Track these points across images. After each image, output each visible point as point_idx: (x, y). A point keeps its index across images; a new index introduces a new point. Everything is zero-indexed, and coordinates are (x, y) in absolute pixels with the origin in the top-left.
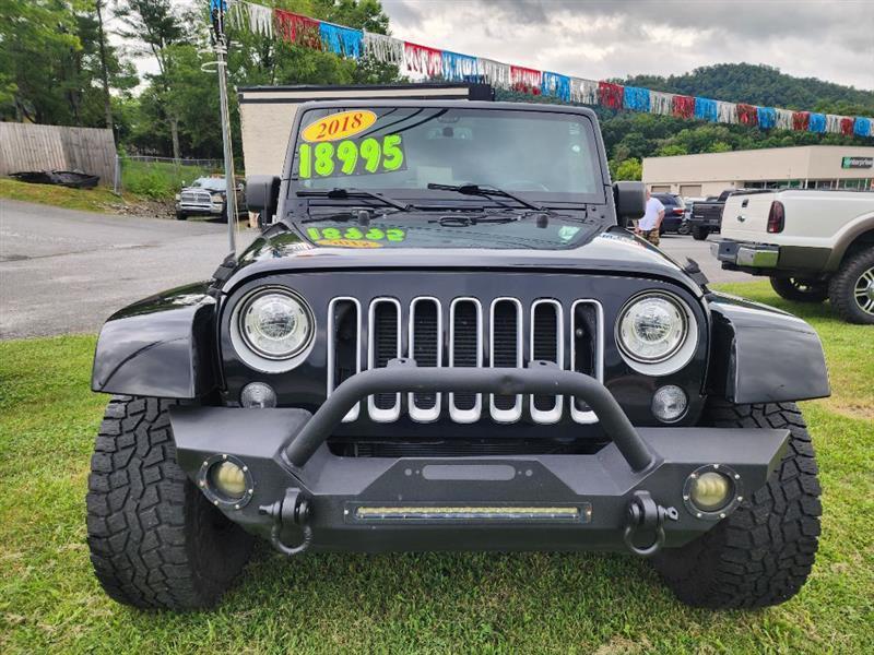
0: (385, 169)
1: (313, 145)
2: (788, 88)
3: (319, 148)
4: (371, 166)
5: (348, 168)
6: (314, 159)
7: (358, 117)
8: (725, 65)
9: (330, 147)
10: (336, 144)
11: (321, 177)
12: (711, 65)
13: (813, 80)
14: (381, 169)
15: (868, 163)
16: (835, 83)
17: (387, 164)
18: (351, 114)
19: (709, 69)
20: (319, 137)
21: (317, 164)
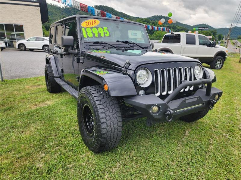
0: (106, 36)
1: (85, 28)
2: (117, 14)
3: (87, 29)
4: (102, 35)
5: (97, 35)
6: (87, 33)
7: (95, 21)
8: (102, 6)
9: (90, 30)
10: (92, 28)
11: (90, 38)
12: (99, 5)
13: (122, 12)
14: (105, 36)
15: (136, 34)
16: (127, 14)
17: (106, 35)
18: (93, 20)
19: (98, 6)
20: (86, 26)
21: (88, 34)
